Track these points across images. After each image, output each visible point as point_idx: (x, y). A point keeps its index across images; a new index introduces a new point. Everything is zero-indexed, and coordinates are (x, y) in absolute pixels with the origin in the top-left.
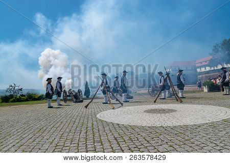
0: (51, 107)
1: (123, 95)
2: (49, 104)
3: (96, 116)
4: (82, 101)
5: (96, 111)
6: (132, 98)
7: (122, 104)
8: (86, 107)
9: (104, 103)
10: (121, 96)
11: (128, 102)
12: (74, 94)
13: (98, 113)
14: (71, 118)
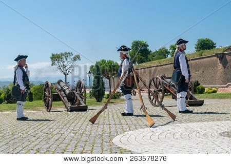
0: (24, 119)
1: (179, 95)
2: (20, 112)
3: (111, 139)
4: (85, 109)
5: (112, 129)
6: (200, 104)
7: (174, 117)
8: (93, 121)
9: (124, 114)
10: (175, 98)
11: (191, 112)
12: (67, 92)
13: (117, 133)
14: (58, 143)
